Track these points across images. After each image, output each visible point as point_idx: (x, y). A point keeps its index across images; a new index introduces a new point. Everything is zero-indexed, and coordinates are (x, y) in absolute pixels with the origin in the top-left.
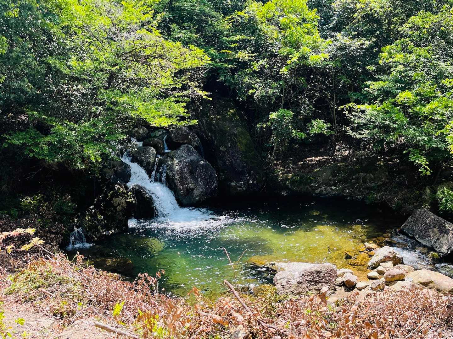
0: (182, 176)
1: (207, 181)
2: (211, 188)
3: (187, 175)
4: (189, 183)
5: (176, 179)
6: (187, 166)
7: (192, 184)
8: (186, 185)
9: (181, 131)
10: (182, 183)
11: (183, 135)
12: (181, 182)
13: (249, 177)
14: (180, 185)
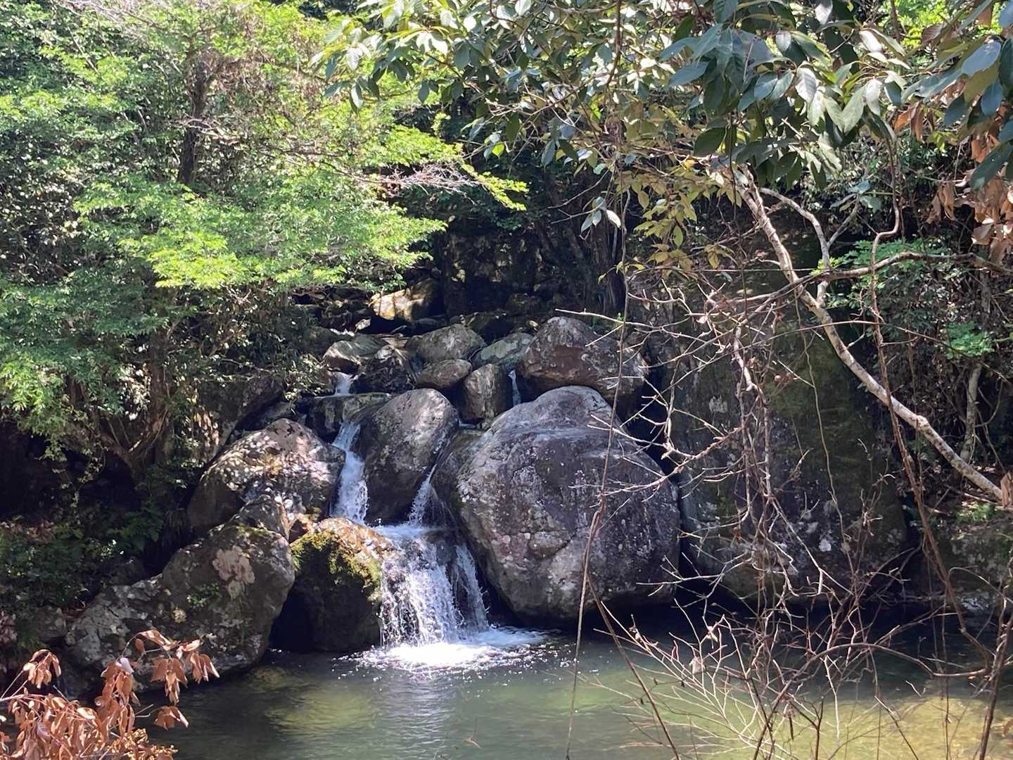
0: (510, 498)
1: (618, 524)
2: (633, 555)
3: (529, 496)
4: (537, 529)
5: (485, 507)
6: (532, 461)
7: (548, 530)
8: (528, 535)
9: (554, 336)
10: (508, 525)
11: (559, 348)
12: (506, 519)
13: (814, 525)
14: (503, 531)
